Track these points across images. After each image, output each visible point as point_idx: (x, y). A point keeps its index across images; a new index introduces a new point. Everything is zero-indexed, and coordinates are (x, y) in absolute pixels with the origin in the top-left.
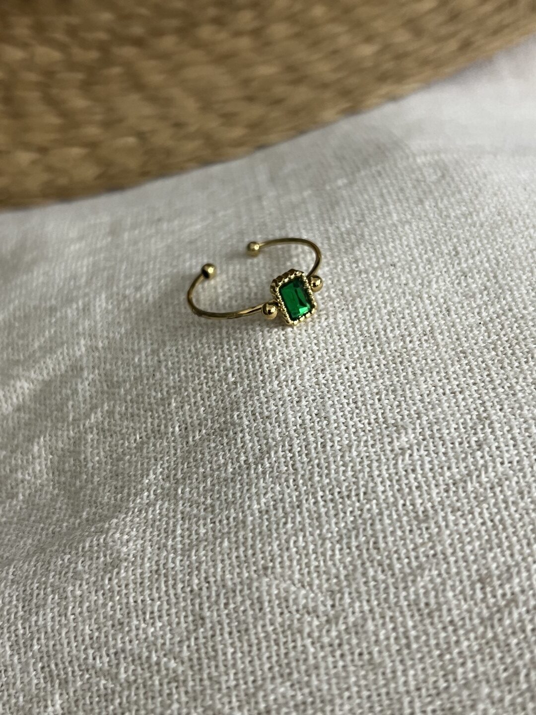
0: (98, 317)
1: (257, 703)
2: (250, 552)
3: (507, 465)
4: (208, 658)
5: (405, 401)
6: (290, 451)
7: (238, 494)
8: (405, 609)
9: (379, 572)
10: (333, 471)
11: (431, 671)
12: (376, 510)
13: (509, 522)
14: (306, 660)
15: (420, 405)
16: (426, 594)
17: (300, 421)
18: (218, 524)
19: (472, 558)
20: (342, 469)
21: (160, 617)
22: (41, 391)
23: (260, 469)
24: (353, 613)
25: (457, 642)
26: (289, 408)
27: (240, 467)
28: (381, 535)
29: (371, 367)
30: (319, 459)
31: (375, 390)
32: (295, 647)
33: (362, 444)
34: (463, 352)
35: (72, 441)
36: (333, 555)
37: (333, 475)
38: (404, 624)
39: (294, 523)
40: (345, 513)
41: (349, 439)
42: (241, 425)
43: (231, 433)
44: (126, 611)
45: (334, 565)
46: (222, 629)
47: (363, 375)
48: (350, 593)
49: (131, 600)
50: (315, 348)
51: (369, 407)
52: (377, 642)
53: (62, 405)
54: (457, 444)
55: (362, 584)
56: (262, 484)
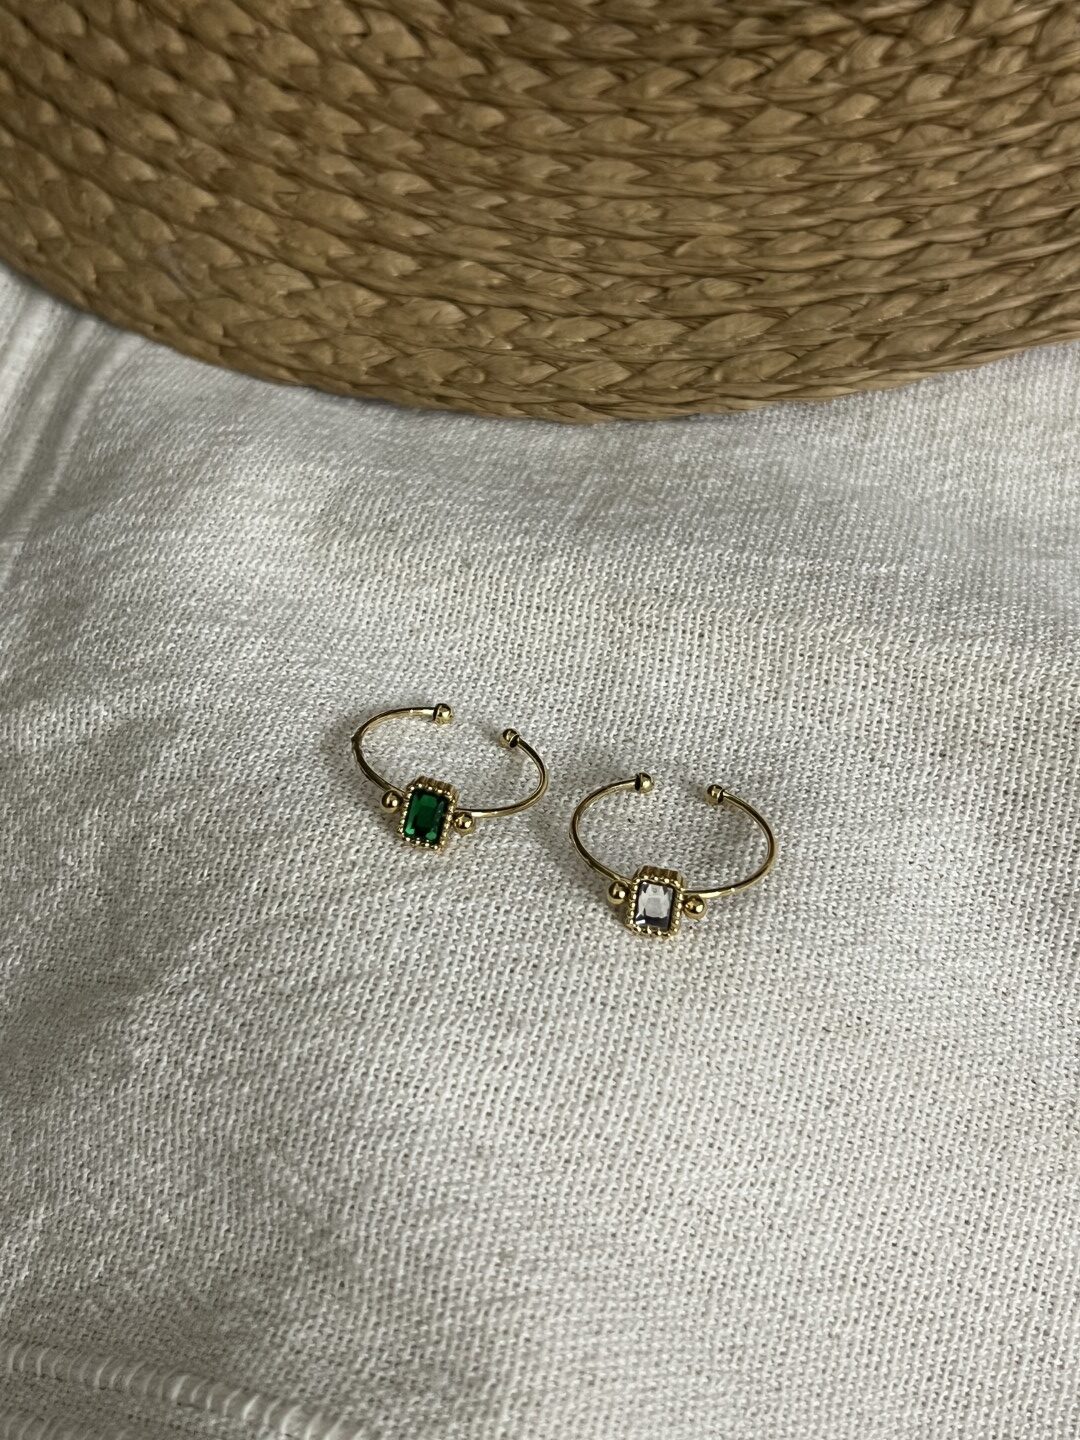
3: (601, 1141)
5: (541, 987)
6: (371, 991)
7: (285, 1023)
8: (404, 1251)
9: (395, 1194)
10: (405, 1043)
12: (427, 1117)
15: (555, 1001)
16: (434, 1243)
17: (403, 957)
19: (505, 1226)
20: (418, 1045)
23: (325, 1000)
24: (348, 1234)
25: (441, 1316)
26: (398, 934)
27: (305, 983)
28: (418, 1149)
29: (527, 920)
30: (399, 1019)
31: (514, 955)
33: (458, 1023)
34: (648, 955)
36: (352, 1152)
37: (402, 1049)
38: (394, 1271)
39: (327, 1091)
40: (391, 1103)
41: (447, 1008)
42: (332, 925)
43: (316, 930)
45: (350, 1163)
47: (511, 927)
48: (352, 1208)
51: (494, 973)
55: (369, 1202)
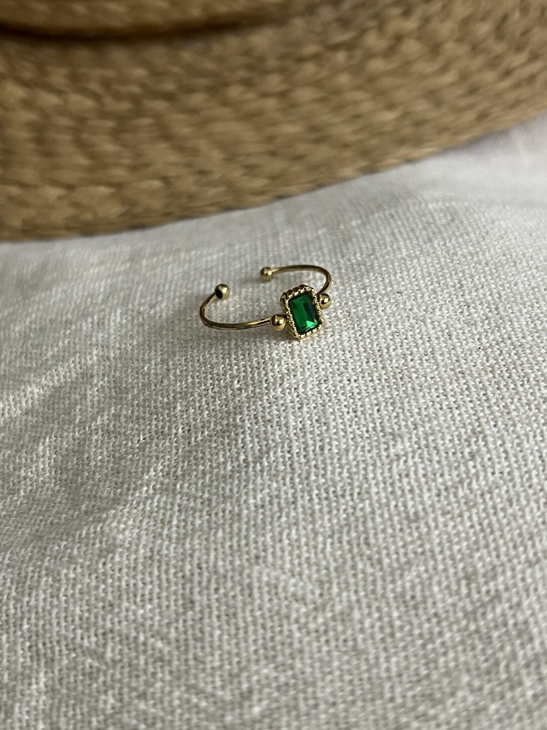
0: (112, 331)
1: (240, 683)
2: (243, 542)
3: (497, 475)
4: (195, 640)
5: (403, 412)
6: (289, 452)
7: (235, 490)
9: (368, 566)
10: (329, 472)
11: (412, 659)
12: (368, 510)
13: (496, 526)
14: (291, 644)
15: (417, 417)
16: (413, 588)
17: (300, 426)
18: (213, 515)
19: (459, 557)
21: (151, 600)
22: (50, 396)
23: (258, 467)
24: (341, 602)
25: (441, 634)
27: (239, 466)
28: (372, 532)
29: (372, 381)
30: (317, 461)
31: (375, 402)
32: (281, 632)
33: (359, 449)
34: (462, 373)
35: (77, 442)
36: (324, 548)
37: (329, 476)
39: (288, 517)
40: (338, 510)
41: (346, 443)
42: (242, 427)
43: (233, 434)
44: (117, 593)
45: (325, 558)
46: (210, 613)
47: (363, 388)
48: (338, 584)
49: (124, 584)
50: (320, 361)
51: (368, 416)
52: (362, 630)
53: (70, 408)
54: (450, 454)
55: (350, 576)
56: (259, 481)
